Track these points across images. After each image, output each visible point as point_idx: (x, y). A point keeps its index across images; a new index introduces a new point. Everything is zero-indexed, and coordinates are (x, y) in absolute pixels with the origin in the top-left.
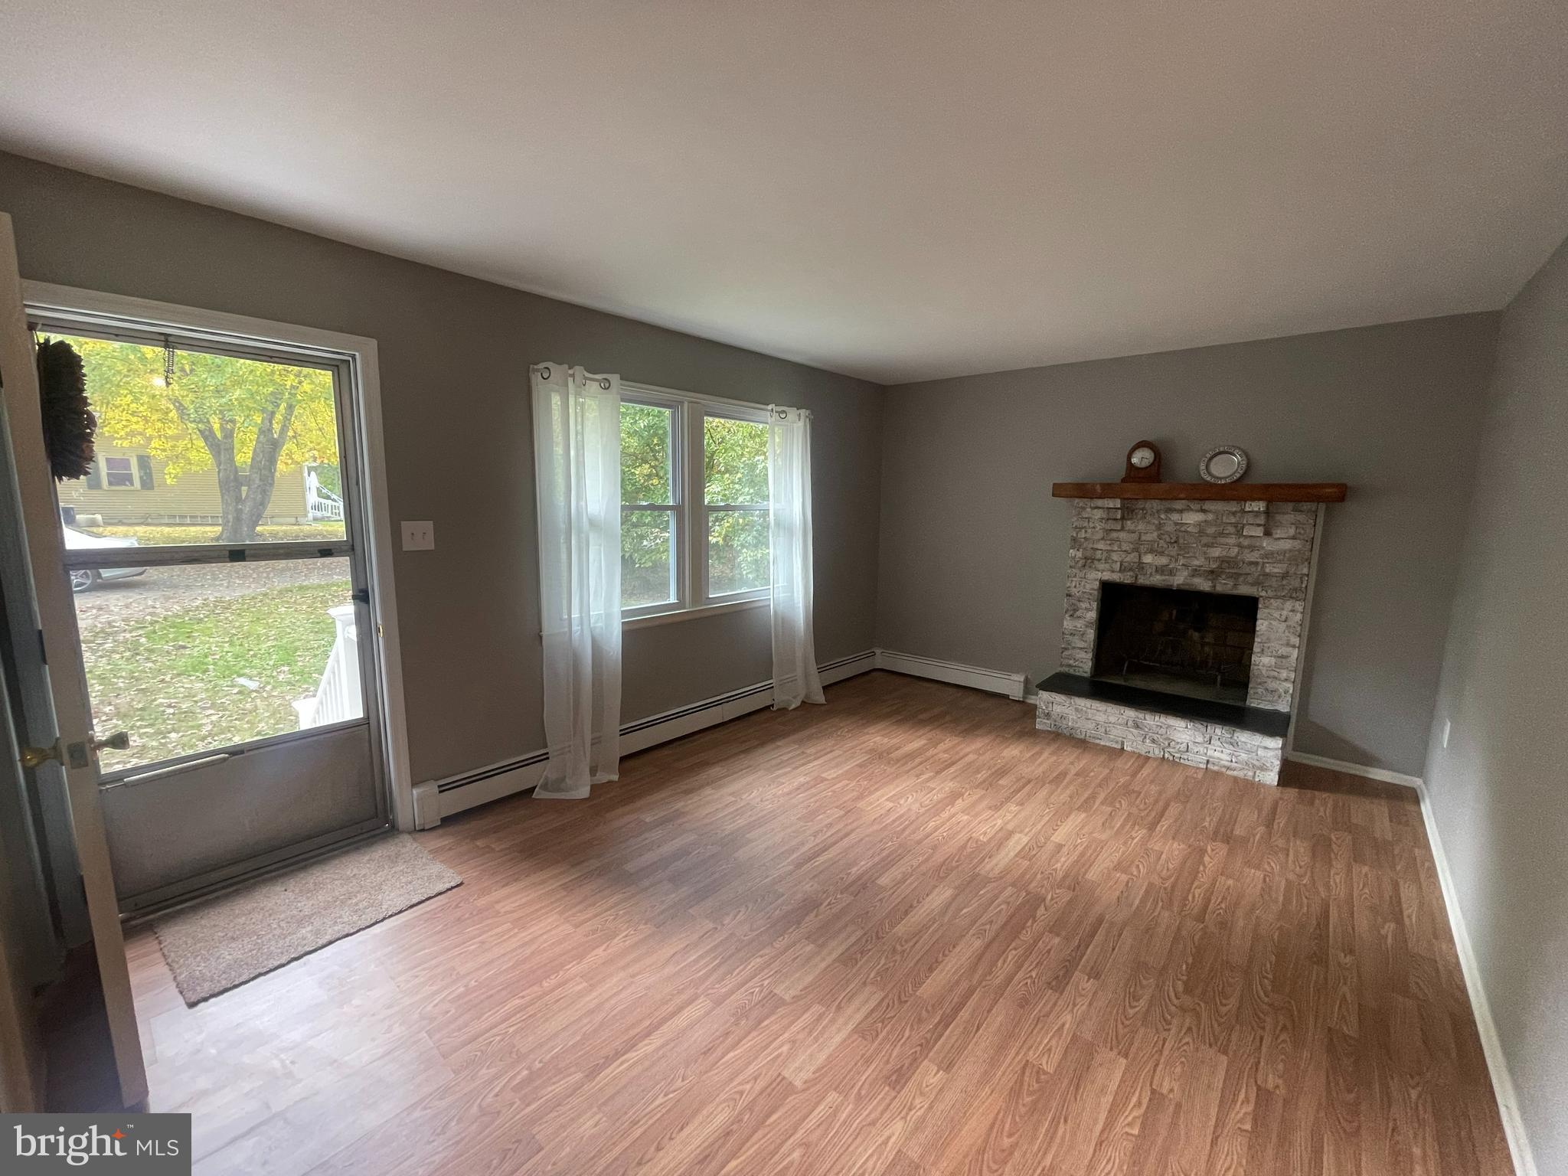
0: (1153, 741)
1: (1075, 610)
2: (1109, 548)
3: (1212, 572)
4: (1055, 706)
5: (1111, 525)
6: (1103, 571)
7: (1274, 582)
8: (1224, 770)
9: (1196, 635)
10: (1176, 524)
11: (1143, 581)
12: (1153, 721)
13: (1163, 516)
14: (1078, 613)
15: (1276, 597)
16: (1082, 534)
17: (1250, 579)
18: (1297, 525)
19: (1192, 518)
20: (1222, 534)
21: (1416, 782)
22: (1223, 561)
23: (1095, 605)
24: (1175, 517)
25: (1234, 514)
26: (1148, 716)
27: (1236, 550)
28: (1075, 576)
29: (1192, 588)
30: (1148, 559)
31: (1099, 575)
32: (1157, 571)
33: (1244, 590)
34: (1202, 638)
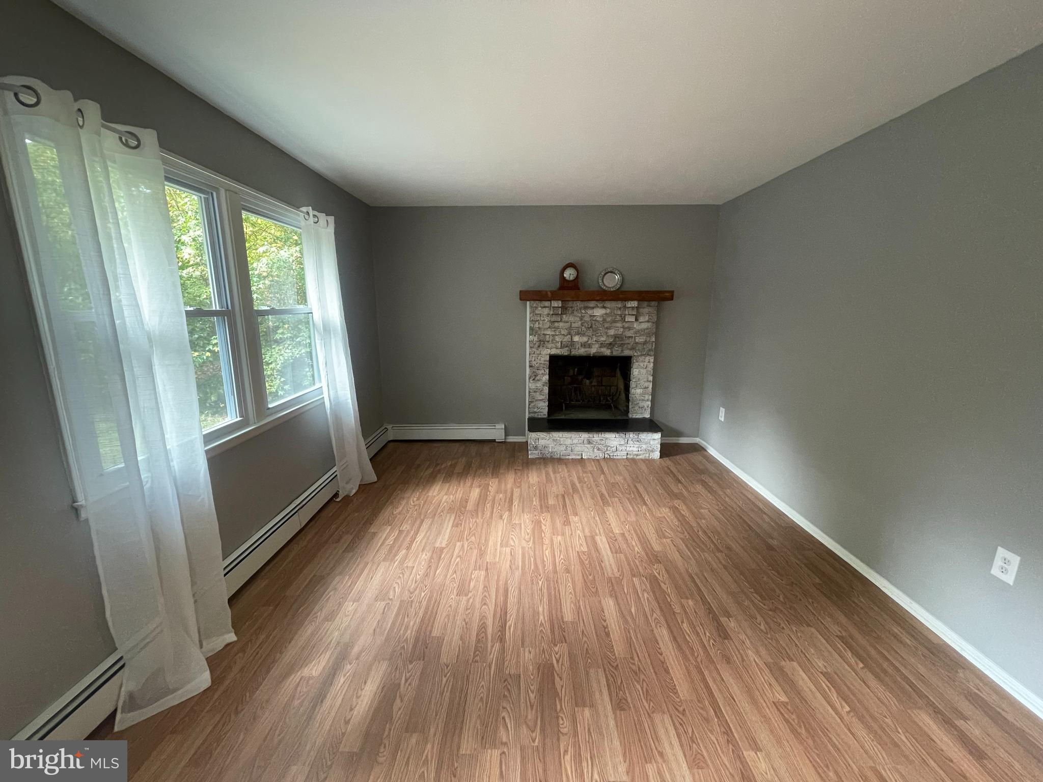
0: (599, 449)
1: (536, 376)
2: (553, 333)
3: (610, 344)
4: (540, 441)
5: (554, 318)
6: (551, 348)
7: (640, 347)
8: (635, 457)
9: (588, 381)
10: (591, 316)
11: (575, 352)
12: (597, 437)
13: (583, 311)
14: (538, 378)
15: (642, 355)
16: (537, 325)
17: (629, 347)
18: (649, 314)
19: (599, 312)
20: (615, 321)
21: (697, 440)
22: (616, 337)
23: (547, 371)
24: (590, 312)
25: (620, 309)
26: (595, 435)
27: (622, 330)
28: (534, 353)
29: (601, 355)
30: (576, 339)
31: (549, 351)
32: (581, 346)
33: (627, 353)
34: (591, 383)
